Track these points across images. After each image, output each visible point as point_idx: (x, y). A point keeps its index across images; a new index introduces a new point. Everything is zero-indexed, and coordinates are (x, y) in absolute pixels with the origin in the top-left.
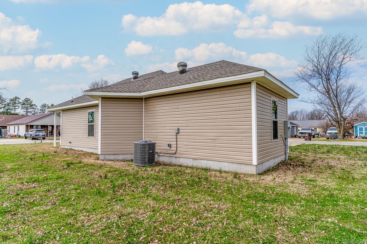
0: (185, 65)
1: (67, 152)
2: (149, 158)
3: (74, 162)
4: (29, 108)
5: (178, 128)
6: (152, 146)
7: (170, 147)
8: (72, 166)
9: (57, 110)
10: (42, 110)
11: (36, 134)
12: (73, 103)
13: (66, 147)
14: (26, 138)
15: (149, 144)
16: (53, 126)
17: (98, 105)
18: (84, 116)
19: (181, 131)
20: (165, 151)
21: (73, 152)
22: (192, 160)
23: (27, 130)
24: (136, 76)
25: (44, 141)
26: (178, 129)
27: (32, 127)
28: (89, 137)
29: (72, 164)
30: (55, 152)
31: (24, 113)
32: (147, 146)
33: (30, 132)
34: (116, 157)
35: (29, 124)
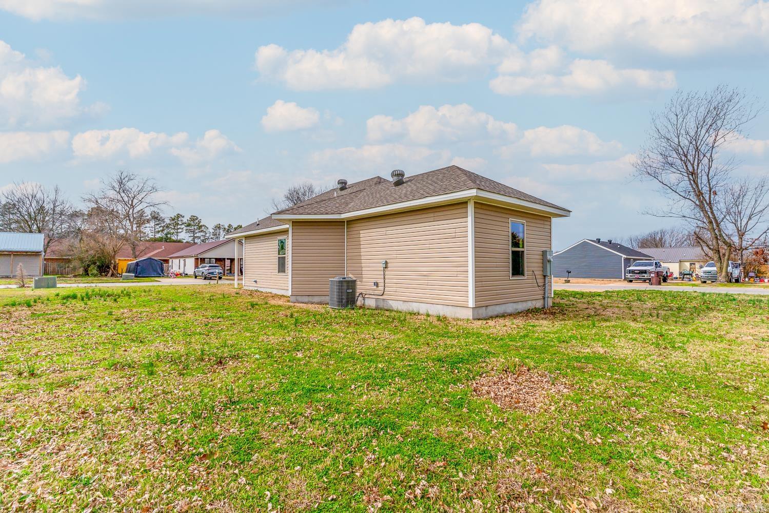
0: (402, 175)
1: (251, 293)
2: (347, 299)
3: (259, 303)
4: (197, 231)
5: (386, 261)
6: (352, 284)
7: (377, 286)
8: (257, 307)
9: (238, 238)
10: (214, 234)
11: (210, 271)
12: (259, 226)
13: (251, 288)
14: (196, 278)
15: (348, 282)
16: (232, 260)
17: (288, 231)
18: (272, 245)
19: (389, 265)
20: (371, 292)
21: (259, 293)
22: (402, 302)
23: (196, 266)
24: (343, 185)
25: (220, 282)
26: (386, 263)
27: (203, 260)
28: (279, 274)
29: (257, 304)
30: (237, 294)
31: (190, 239)
32: (345, 284)
33: (201, 268)
34: (310, 299)
35: (200, 257)
